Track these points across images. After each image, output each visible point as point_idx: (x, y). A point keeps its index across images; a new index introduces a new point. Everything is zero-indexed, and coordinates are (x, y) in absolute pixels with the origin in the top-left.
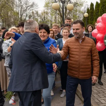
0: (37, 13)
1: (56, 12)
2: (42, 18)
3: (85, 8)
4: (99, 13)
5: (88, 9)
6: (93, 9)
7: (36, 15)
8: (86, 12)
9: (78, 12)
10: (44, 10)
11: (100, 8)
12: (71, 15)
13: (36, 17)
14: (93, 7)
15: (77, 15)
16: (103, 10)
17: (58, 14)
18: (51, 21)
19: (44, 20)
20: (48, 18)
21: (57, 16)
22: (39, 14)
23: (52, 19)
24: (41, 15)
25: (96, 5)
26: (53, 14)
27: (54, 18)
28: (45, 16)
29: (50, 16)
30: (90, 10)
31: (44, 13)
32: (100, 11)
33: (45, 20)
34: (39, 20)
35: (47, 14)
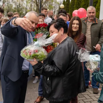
2: (17, 5)
4: (75, 6)
5: (64, 1)
8: (62, 3)
9: (54, 3)
11: (76, 1)
12: (46, 5)
13: (11, 3)
15: (53, 6)
16: (78, 3)
17: (34, 2)
18: (26, 8)
19: (18, 6)
20: (24, 5)
21: (33, 4)
23: (27, 7)
24: (16, 1)
26: (29, 1)
27: (29, 6)
28: (20, 3)
29: (25, 3)
30: (66, 1)
32: (75, 4)
34: (14, 6)
35: (22, 1)
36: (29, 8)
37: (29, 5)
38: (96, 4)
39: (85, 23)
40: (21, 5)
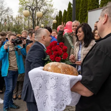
0: (12, 17)
1: (29, 18)
2: (17, 22)
3: (55, 14)
4: (67, 20)
5: (57, 16)
6: (62, 16)
7: (11, 19)
9: (49, 18)
10: (19, 15)
11: (67, 16)
12: (43, 20)
13: (11, 21)
14: (61, 15)
15: (49, 21)
16: (70, 17)
17: (31, 19)
18: (25, 25)
20: (22, 22)
21: (30, 21)
22: (14, 18)
23: (26, 23)
24: (16, 19)
25: (64, 13)
28: (19, 20)
29: (24, 20)
30: (59, 16)
31: (19, 17)
32: (67, 18)
33: (19, 24)
34: (14, 24)
35: (21, 18)
36: (27, 25)
37: (27, 21)
38: (86, 17)
39: (72, 36)
40: (20, 23)
